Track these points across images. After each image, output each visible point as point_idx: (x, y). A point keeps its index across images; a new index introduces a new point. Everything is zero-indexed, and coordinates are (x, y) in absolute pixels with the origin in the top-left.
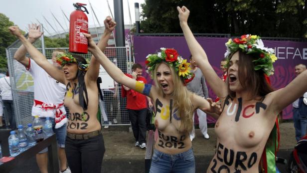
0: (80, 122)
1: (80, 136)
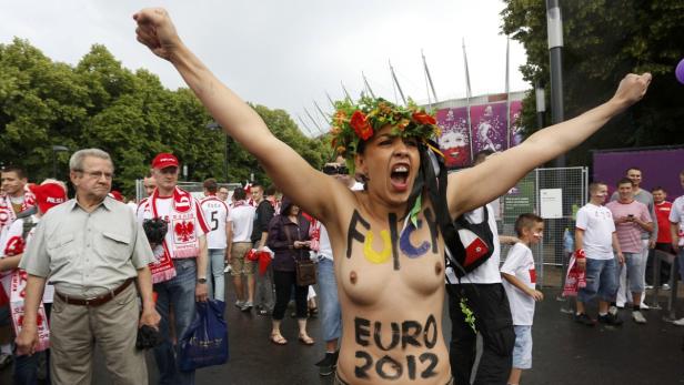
0: (416, 352)
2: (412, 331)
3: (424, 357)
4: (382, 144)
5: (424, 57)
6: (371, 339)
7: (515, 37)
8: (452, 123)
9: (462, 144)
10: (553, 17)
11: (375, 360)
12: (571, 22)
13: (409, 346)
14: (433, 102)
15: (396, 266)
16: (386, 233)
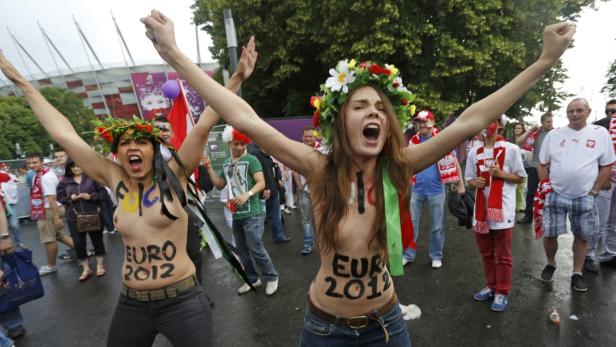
0: (158, 263)
1: (159, 292)
2: (153, 251)
3: (163, 266)
4: (123, 144)
5: (114, 19)
6: (132, 257)
7: (204, 29)
8: (152, 87)
9: (164, 106)
10: (229, 22)
11: (134, 269)
12: (242, 28)
13: (153, 260)
14: (131, 65)
15: (141, 214)
16: (136, 195)
